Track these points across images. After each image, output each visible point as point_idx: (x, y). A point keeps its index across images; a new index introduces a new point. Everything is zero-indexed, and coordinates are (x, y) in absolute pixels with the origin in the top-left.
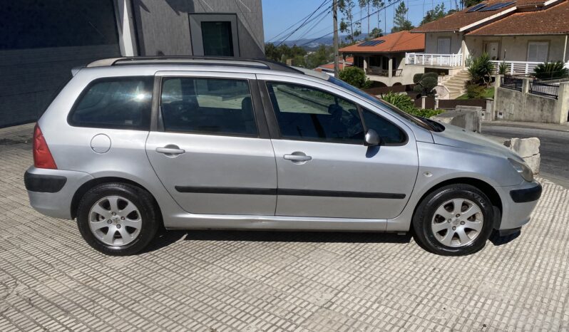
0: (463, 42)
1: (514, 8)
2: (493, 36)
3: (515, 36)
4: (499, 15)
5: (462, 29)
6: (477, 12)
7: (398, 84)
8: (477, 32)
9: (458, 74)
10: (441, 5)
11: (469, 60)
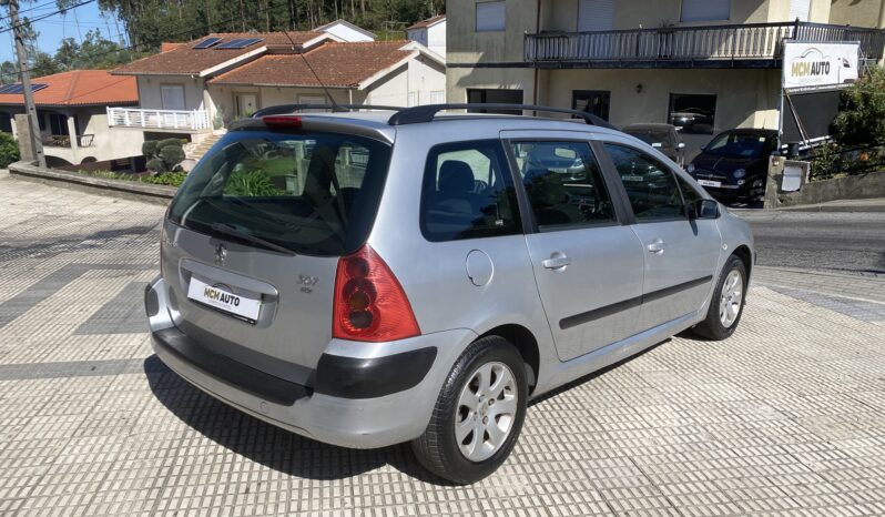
0: (206, 93)
1: (264, 49)
2: (252, 85)
3: (279, 88)
4: (247, 56)
5: (203, 73)
6: (211, 49)
7: (89, 161)
8: (224, 78)
9: (206, 140)
10: (94, 31)
11: (218, 120)
